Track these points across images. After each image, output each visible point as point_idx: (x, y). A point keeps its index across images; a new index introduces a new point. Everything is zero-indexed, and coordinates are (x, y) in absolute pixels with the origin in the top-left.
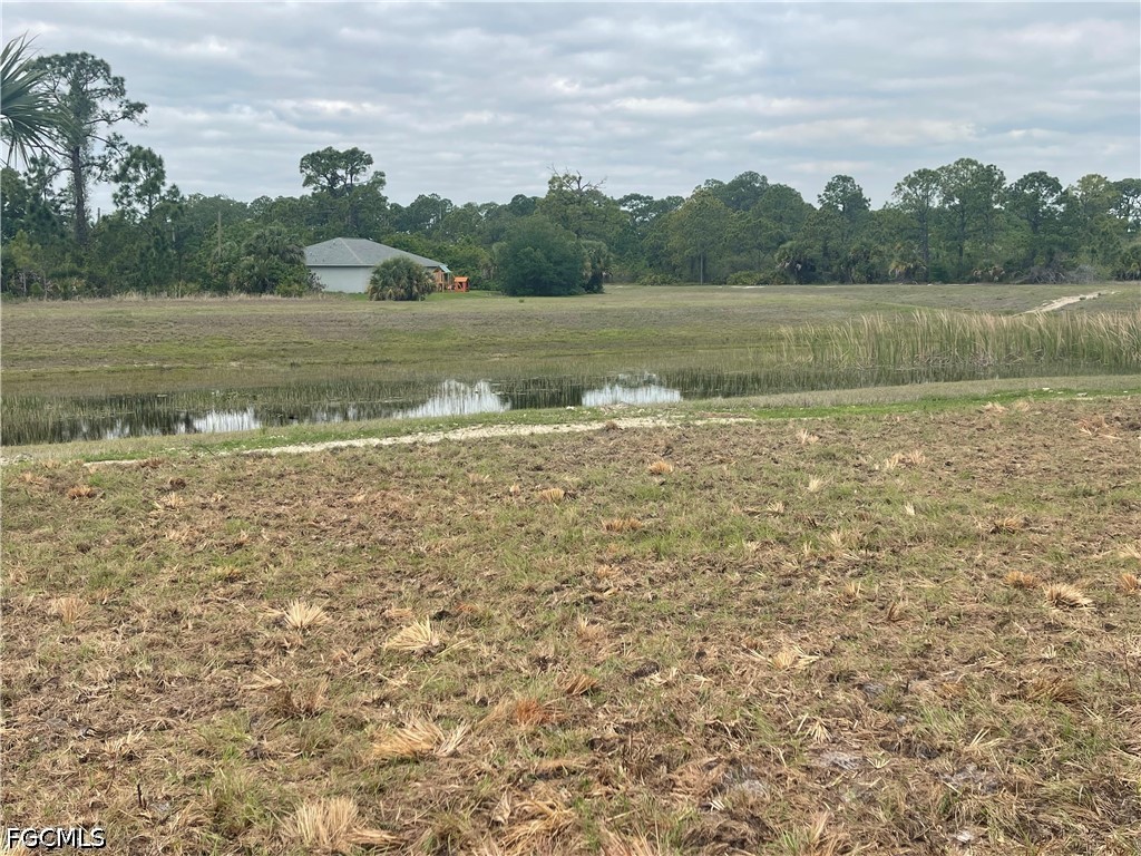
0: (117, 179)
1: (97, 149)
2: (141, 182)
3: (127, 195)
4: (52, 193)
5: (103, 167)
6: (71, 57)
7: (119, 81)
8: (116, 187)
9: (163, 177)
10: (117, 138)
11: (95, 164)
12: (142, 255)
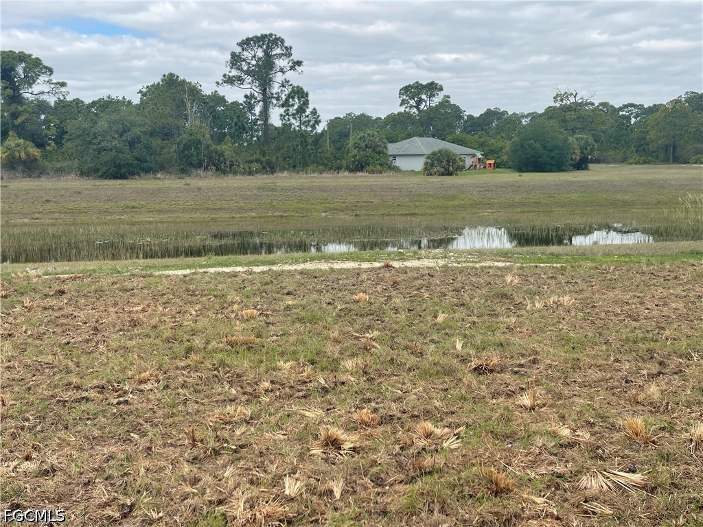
0: (283, 106)
1: (275, 89)
2: (296, 107)
3: (288, 114)
4: (255, 115)
5: (278, 99)
6: (264, 37)
7: (289, 49)
8: (282, 110)
9: (308, 104)
10: (288, 82)
11: (273, 98)
12: (294, 150)
